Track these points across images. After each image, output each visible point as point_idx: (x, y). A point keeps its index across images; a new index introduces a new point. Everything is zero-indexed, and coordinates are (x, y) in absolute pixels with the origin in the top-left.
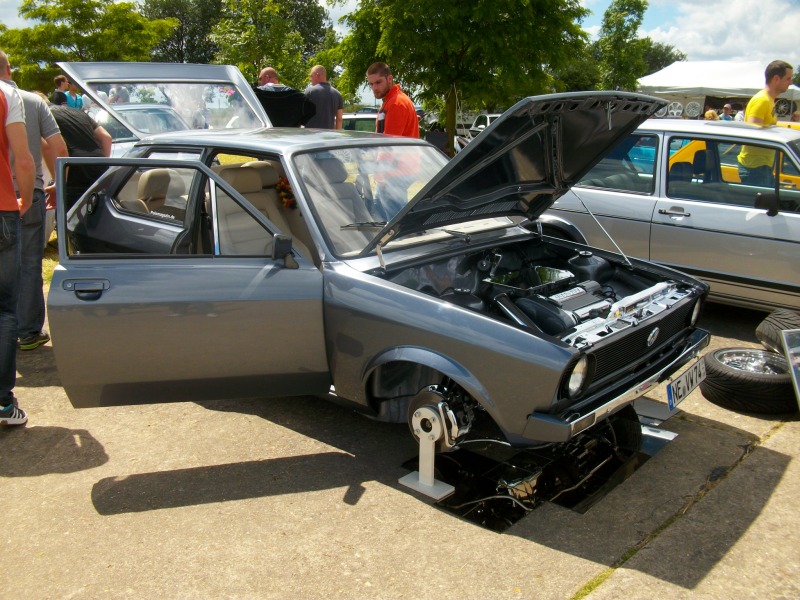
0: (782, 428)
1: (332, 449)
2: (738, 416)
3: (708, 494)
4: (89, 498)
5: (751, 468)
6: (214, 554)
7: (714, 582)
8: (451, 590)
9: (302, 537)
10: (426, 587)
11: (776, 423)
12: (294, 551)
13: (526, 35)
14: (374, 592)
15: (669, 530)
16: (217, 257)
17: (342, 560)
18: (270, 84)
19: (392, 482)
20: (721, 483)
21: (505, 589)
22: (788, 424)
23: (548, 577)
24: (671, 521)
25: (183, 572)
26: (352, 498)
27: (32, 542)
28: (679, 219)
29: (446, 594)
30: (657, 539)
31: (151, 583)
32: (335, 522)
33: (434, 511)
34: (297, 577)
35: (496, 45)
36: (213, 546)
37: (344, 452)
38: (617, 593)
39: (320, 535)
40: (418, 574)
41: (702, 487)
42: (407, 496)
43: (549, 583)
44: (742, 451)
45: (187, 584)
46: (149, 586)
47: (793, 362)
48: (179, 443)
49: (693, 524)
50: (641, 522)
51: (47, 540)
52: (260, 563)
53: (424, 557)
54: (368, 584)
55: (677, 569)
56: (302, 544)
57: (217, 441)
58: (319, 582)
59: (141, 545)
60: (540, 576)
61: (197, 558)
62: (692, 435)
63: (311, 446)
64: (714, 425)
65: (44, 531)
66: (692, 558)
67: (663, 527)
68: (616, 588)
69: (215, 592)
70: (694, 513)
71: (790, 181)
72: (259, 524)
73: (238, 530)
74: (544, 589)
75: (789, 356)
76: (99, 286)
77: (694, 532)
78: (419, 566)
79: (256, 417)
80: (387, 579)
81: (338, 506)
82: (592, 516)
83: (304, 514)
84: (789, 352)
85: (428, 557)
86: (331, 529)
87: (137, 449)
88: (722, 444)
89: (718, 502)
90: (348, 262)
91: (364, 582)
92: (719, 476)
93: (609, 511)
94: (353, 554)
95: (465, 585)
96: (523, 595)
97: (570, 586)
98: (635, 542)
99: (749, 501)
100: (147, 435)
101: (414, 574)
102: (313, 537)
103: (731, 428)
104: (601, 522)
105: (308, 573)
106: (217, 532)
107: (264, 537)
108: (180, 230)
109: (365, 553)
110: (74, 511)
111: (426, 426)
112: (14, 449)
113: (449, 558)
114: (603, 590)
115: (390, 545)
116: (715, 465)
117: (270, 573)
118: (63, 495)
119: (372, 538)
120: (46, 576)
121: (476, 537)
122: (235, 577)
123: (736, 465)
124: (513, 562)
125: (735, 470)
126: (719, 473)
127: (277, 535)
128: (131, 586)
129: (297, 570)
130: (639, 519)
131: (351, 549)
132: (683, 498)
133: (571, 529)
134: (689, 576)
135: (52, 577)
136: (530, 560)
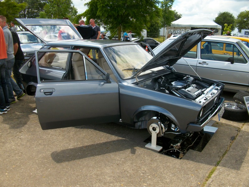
0: (245, 125)
1: (120, 138)
2: (232, 122)
3: (233, 144)
4: (51, 158)
5: (241, 136)
6: (99, 172)
7: (244, 168)
8: (174, 176)
9: (124, 165)
10: (167, 176)
11: (243, 123)
12: (123, 169)
13: (143, 9)
14: (152, 179)
15: (226, 155)
16: (87, 80)
17: (139, 171)
18: (83, 25)
19: (143, 146)
20: (235, 141)
21: (189, 175)
22: (246, 123)
23: (199, 170)
24: (226, 152)
25: (92, 179)
26: (133, 152)
27: (39, 174)
28: (205, 65)
29: (173, 178)
30: (224, 158)
31: (83, 183)
32: (131, 160)
33: (159, 154)
34: (128, 177)
35: (134, 12)
36: (98, 170)
37: (124, 139)
38: (220, 173)
39: (129, 164)
40: (163, 173)
41: (230, 142)
42: (149, 151)
43: (200, 172)
44: (237, 132)
45: (95, 182)
46: (83, 184)
47: (247, 106)
48: (72, 139)
49: (232, 153)
50: (218, 153)
51: (44, 172)
52: (114, 174)
53: (162, 168)
54: (149, 177)
55: (233, 165)
56: (125, 167)
57: (84, 138)
58: (135, 178)
59: (75, 172)
60: (197, 170)
61: (94, 174)
62: (222, 128)
63: (114, 138)
64: (227, 125)
65: (42, 170)
66: (236, 162)
67: (224, 154)
68: (219, 172)
69: (105, 183)
70: (231, 150)
71: (228, 53)
72: (109, 162)
73: (103, 164)
74: (200, 174)
75: (246, 104)
76: (51, 91)
77: (233, 155)
78: (162, 171)
79: (93, 130)
80: (154, 175)
81: (130, 155)
82: (204, 153)
83: (121, 158)
84: (246, 103)
85: (163, 168)
86: (131, 162)
87: (59, 142)
88: (231, 130)
89: (236, 146)
90: (126, 81)
91: (148, 177)
92: (233, 139)
93: (208, 151)
94: (141, 169)
95: (177, 175)
96: (195, 176)
97: (207, 173)
98: (219, 159)
99: (244, 145)
100: (61, 137)
101: (161, 173)
102: (127, 165)
103: (231, 125)
104: (207, 154)
105: (130, 175)
106: (97, 165)
107: (112, 166)
108: (65, 72)
109: (145, 168)
110: (48, 163)
111: (154, 129)
112: (19, 144)
113: (169, 168)
114: (216, 173)
115: (151, 165)
116: (231, 136)
117: (119, 177)
118: (42, 158)
119: (145, 164)
120: (49, 184)
121: (174, 161)
122: (109, 179)
123: (237, 136)
124: (188, 167)
125: (237, 137)
126: (233, 138)
127: (116, 165)
128: (78, 184)
129: (127, 175)
130: (217, 152)
131: (140, 168)
132: (227, 146)
133: (200, 157)
134: (237, 167)
135: (51, 184)
136: (192, 166)
